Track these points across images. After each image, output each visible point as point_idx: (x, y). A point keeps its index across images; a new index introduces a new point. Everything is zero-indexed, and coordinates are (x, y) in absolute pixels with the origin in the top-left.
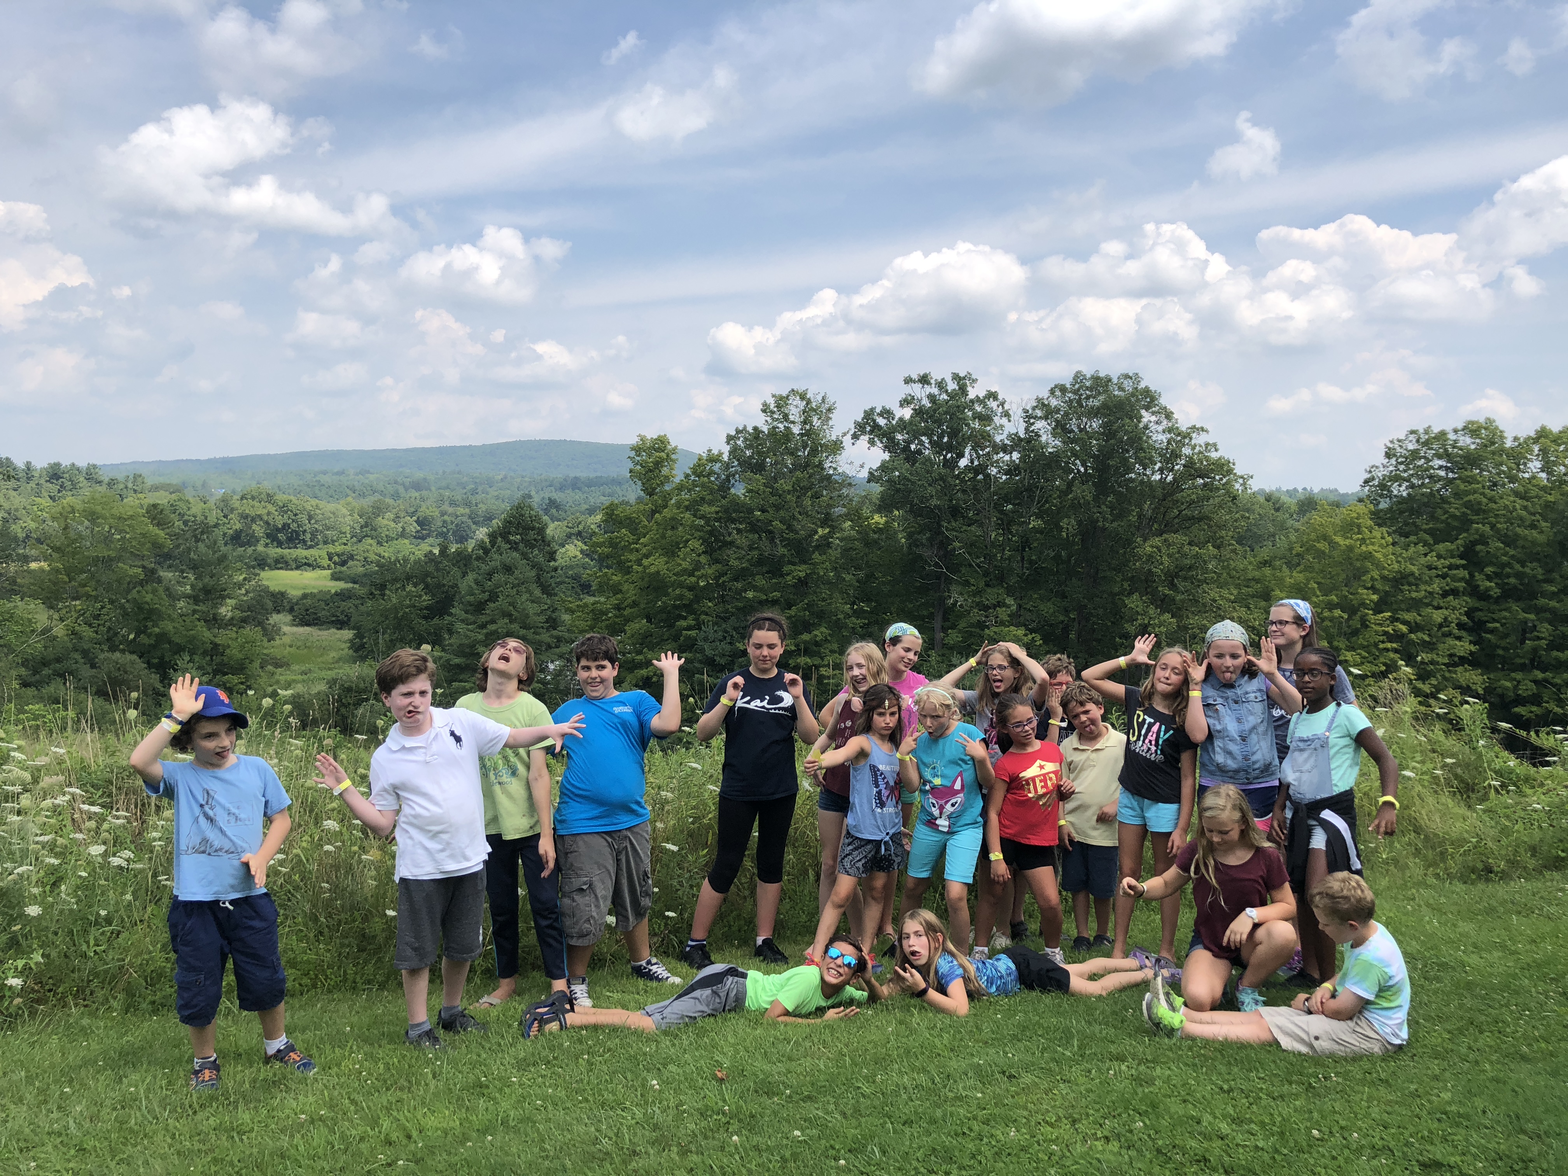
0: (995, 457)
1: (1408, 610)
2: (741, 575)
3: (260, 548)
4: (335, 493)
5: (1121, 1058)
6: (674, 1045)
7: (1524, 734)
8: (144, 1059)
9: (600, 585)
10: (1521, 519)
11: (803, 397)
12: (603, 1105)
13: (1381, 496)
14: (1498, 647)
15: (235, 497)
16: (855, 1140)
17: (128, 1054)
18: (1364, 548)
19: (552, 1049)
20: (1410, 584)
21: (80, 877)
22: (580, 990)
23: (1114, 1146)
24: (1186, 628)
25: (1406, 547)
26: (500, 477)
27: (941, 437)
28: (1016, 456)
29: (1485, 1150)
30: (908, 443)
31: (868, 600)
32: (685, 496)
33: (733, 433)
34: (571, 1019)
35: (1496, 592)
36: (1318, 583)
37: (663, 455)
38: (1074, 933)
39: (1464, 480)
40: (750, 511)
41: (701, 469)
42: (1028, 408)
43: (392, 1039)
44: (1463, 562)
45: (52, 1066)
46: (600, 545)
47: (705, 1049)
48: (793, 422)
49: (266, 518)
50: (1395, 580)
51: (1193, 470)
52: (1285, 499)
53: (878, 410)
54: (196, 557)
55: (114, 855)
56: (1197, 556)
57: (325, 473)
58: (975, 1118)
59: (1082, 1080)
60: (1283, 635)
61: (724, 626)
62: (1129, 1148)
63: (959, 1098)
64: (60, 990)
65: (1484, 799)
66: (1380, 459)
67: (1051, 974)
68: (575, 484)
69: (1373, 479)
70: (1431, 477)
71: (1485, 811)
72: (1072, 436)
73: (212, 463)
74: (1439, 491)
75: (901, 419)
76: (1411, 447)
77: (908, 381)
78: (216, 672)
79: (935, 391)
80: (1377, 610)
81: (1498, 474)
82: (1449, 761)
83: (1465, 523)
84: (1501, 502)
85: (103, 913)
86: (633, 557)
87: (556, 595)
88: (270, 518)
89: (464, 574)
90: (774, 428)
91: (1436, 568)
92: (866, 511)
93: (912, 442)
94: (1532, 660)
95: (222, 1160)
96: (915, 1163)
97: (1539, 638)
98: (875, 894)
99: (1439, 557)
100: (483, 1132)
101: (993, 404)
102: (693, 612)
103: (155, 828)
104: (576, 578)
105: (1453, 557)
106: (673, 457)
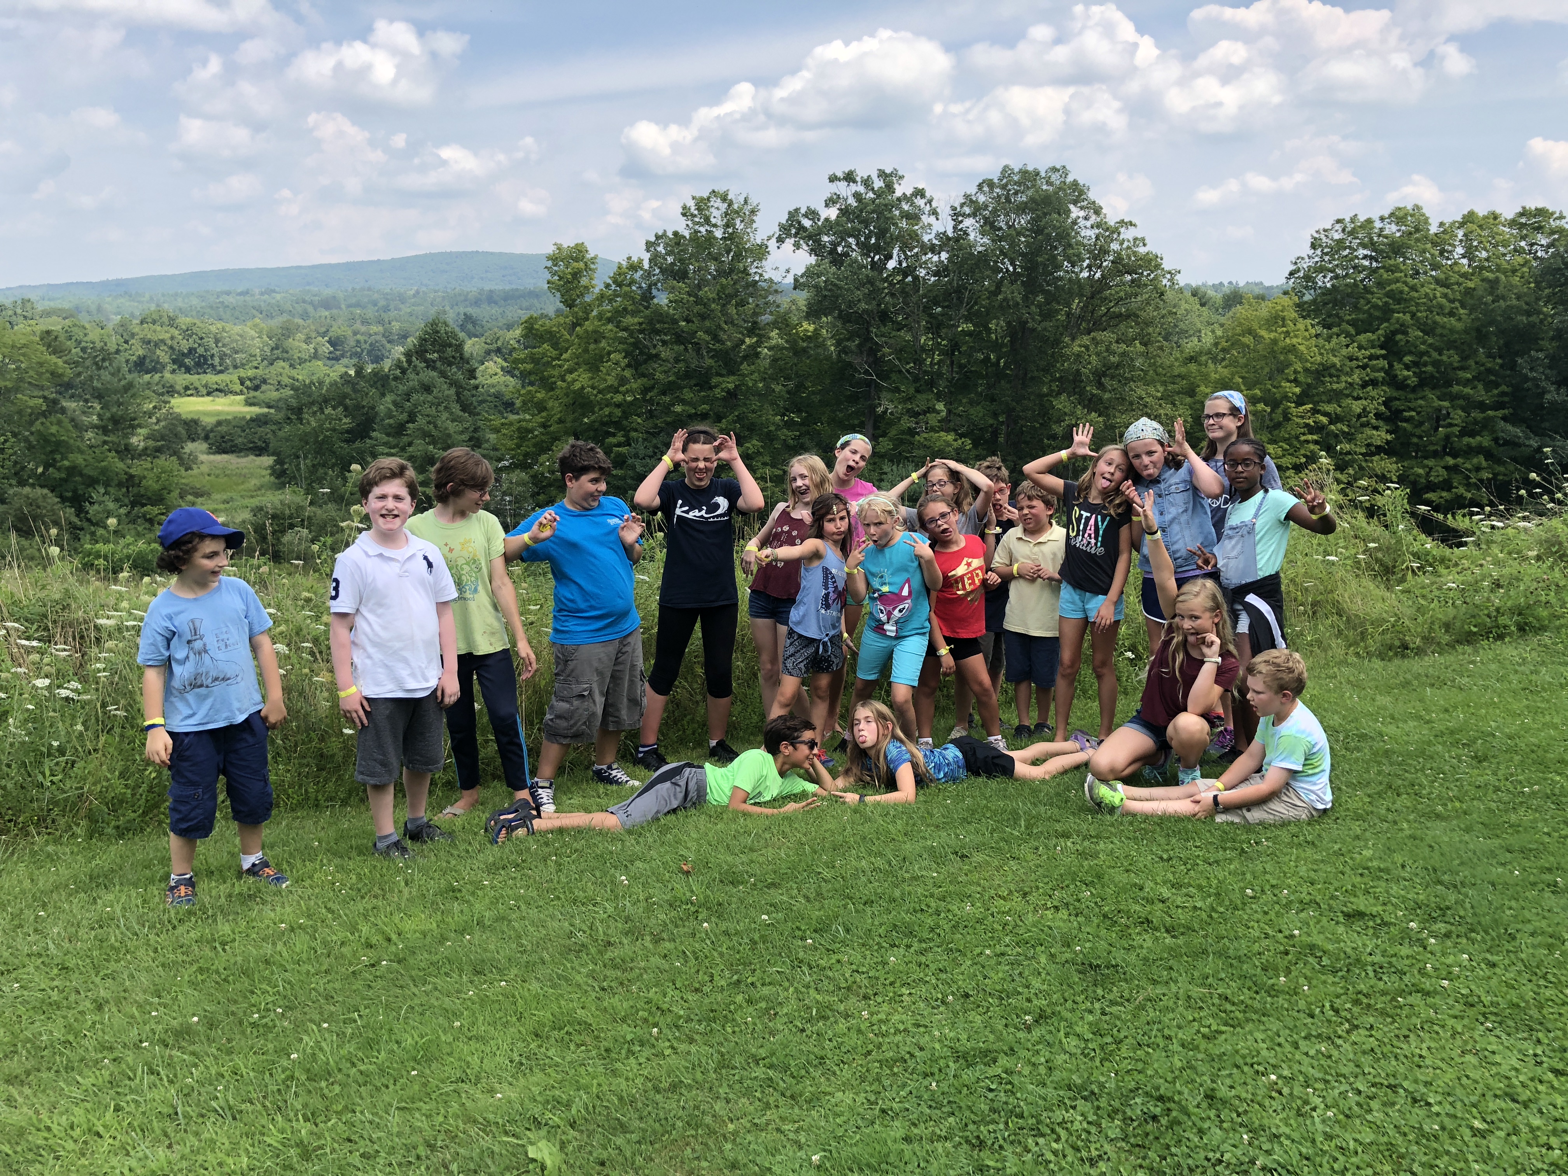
0: (924, 258)
1: (1329, 402)
2: (669, 388)
3: (167, 375)
4: (240, 314)
5: (1066, 835)
6: (638, 843)
7: (1441, 517)
8: (116, 880)
9: (524, 403)
10: (1441, 307)
11: (724, 199)
12: (575, 901)
13: (1306, 287)
14: (1414, 435)
15: (134, 321)
16: (820, 920)
17: (99, 877)
18: (1288, 340)
19: (519, 852)
20: (1331, 376)
21: (28, 710)
23: (1063, 914)
24: (1112, 427)
25: (1329, 339)
26: (412, 293)
27: (868, 238)
28: (944, 256)
29: (1404, 900)
30: (835, 245)
31: (799, 411)
32: (607, 309)
33: (653, 239)
35: (1413, 381)
36: (1243, 378)
37: (581, 265)
38: (1016, 722)
39: (1388, 269)
40: (675, 322)
41: (621, 279)
42: (957, 205)
43: (361, 851)
44: (1383, 352)
45: (23, 892)
46: (523, 361)
47: (670, 845)
48: (715, 226)
49: (169, 342)
50: (1317, 371)
51: (1121, 266)
52: (1211, 293)
53: (803, 211)
54: (99, 385)
55: (58, 687)
56: (1124, 354)
57: (228, 293)
58: (932, 896)
59: (1030, 857)
60: (1221, 428)
61: (655, 441)
62: (1077, 915)
63: (915, 878)
64: (21, 819)
65: (1402, 580)
66: (1307, 251)
67: (996, 761)
68: (491, 298)
69: (1298, 270)
70: (1354, 267)
71: (1403, 592)
72: (1000, 233)
74: (1362, 281)
75: (827, 220)
76: (1337, 236)
77: (833, 179)
78: (133, 504)
79: (861, 189)
80: (1299, 404)
81: (1422, 262)
82: (1372, 545)
83: (1386, 313)
84: (1423, 291)
85: (55, 744)
86: (556, 373)
87: (478, 414)
88: (175, 343)
89: (383, 395)
90: (695, 232)
91: (1357, 359)
92: (794, 320)
93: (839, 244)
94: (1445, 447)
95: (208, 969)
96: (877, 939)
97: (1451, 425)
98: (822, 694)
99: (1360, 347)
100: (461, 932)
101: (920, 202)
102: (623, 429)
103: (98, 660)
104: (498, 396)
105: (1373, 347)
106: (593, 266)
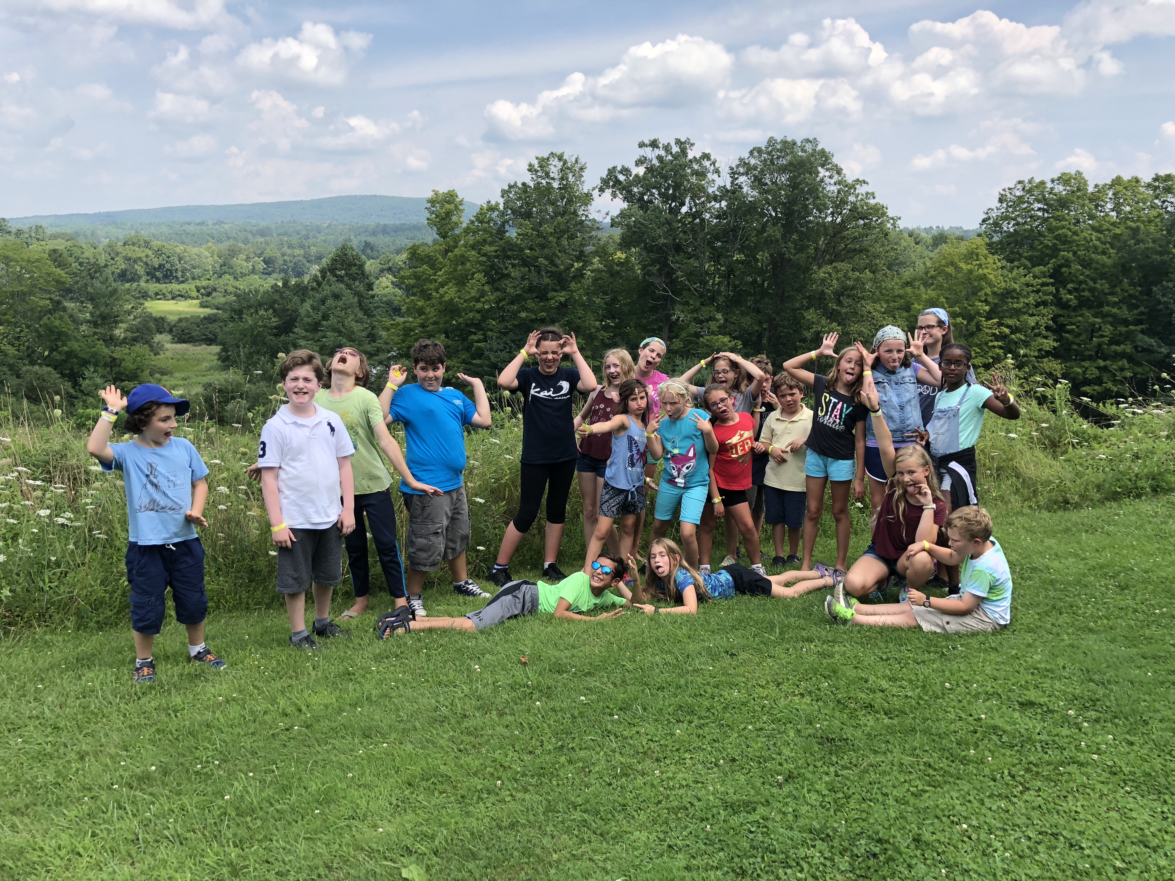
0: (709, 205)
1: (1011, 317)
2: (516, 300)
3: (143, 284)
4: (198, 239)
5: (810, 640)
6: (488, 640)
7: (1095, 405)
8: (96, 662)
9: (408, 308)
10: (1096, 248)
11: (560, 158)
12: (440, 684)
13: (995, 232)
14: (1074, 343)
15: (119, 244)
16: (624, 701)
17: (83, 659)
18: (980, 271)
19: (399, 646)
20: (1013, 298)
21: (33, 533)
22: (417, 604)
23: (807, 699)
24: (848, 334)
25: (1011, 270)
26: (326, 225)
27: (667, 189)
28: (724, 204)
29: (1065, 693)
30: (642, 194)
31: (613, 318)
32: (471, 239)
33: (507, 188)
34: (412, 624)
35: (1074, 303)
36: (946, 298)
37: (452, 207)
38: (773, 554)
39: (1056, 218)
40: (522, 250)
41: (482, 217)
42: (734, 166)
43: (280, 643)
44: (1052, 280)
45: (26, 669)
46: (408, 278)
47: (512, 643)
48: (553, 179)
49: (145, 259)
50: (1002, 294)
51: (856, 213)
52: (923, 235)
53: (619, 169)
54: (92, 291)
55: (56, 516)
56: (858, 279)
57: (189, 224)
58: (708, 684)
59: (783, 656)
60: (931, 336)
61: (505, 339)
62: (817, 701)
63: (696, 671)
64: (26, 615)
65: (1065, 452)
66: (995, 204)
67: (758, 583)
68: (385, 230)
69: (989, 218)
70: (1031, 217)
71: (1065, 461)
72: (766, 188)
73: (97, 216)
74: (1037, 227)
75: (636, 175)
76: (1018, 193)
77: (642, 145)
79: (663, 153)
80: (988, 318)
81: (1082, 213)
82: (1043, 425)
83: (1055, 251)
84: (1082, 235)
85: (53, 559)
86: (432, 286)
87: (374, 316)
88: (149, 260)
89: (303, 301)
90: (538, 183)
91: (1032, 286)
92: (611, 250)
93: (645, 194)
94: (1097, 353)
95: (164, 730)
96: (667, 716)
97: (1102, 336)
99: (1035, 277)
100: (354, 705)
101: (706, 163)
102: (482, 329)
103: (87, 496)
104: (389, 303)
105: (1045, 277)
106: (461, 207)
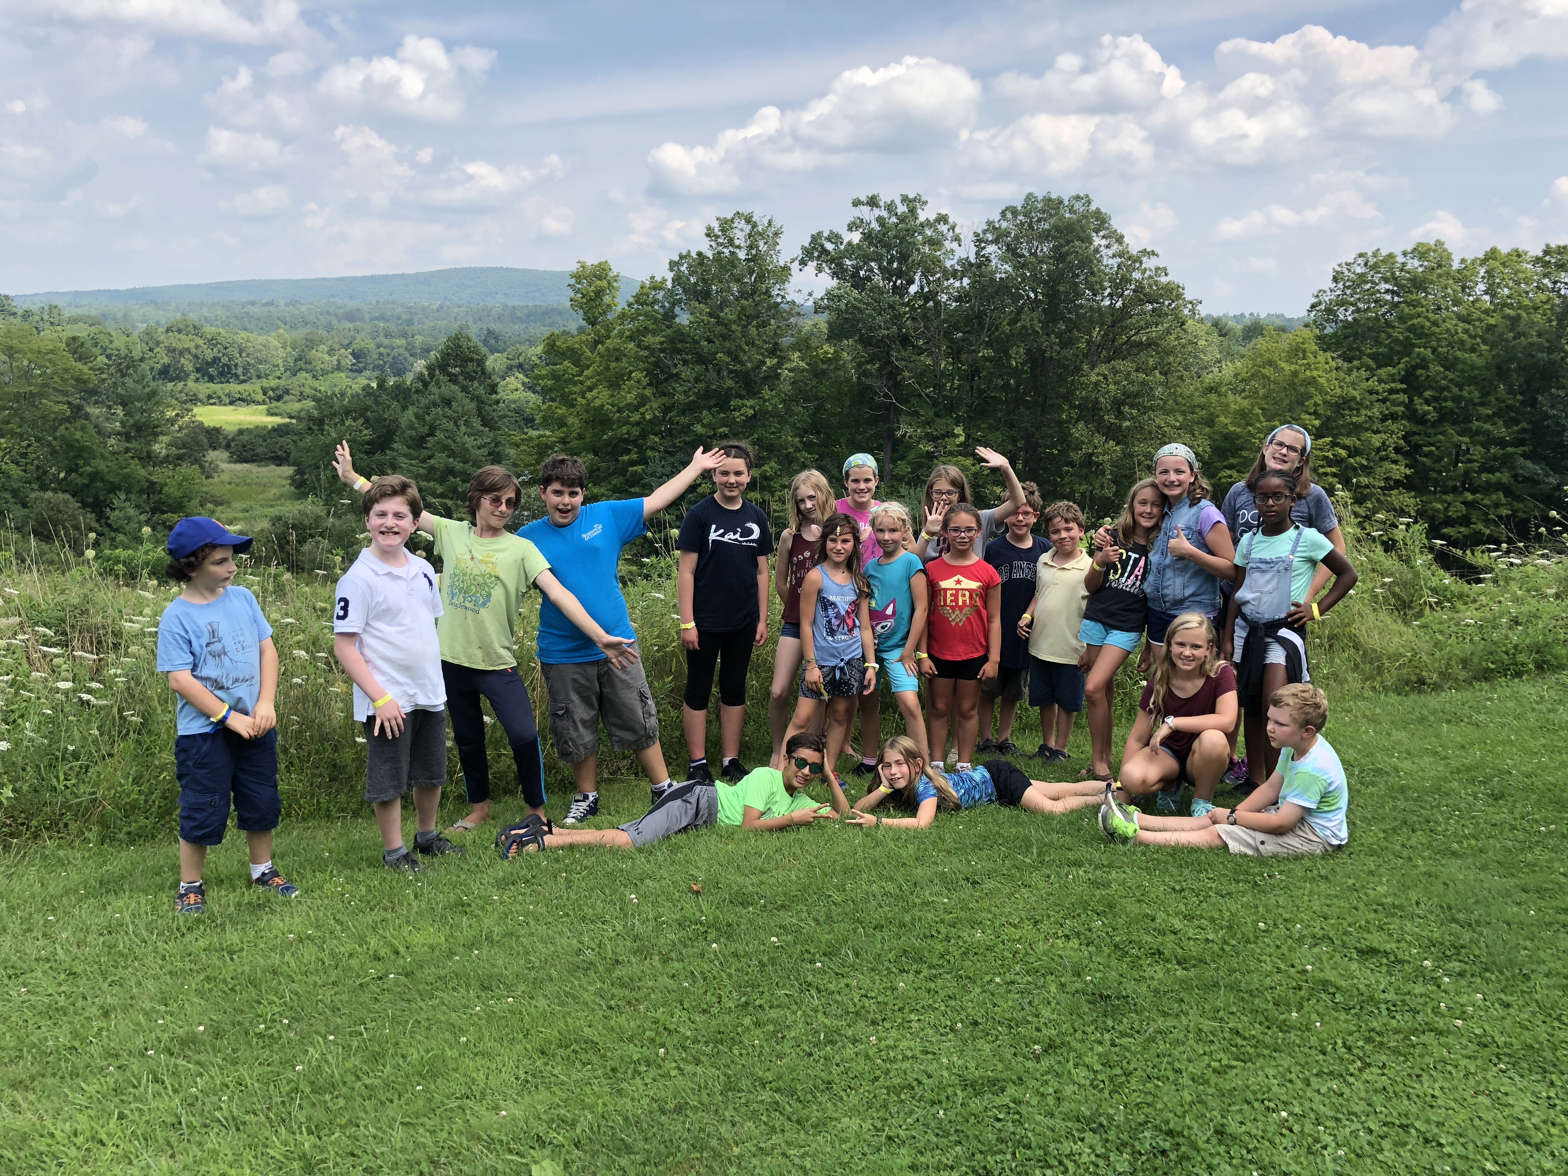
0: (946, 284)
1: (1348, 435)
2: (688, 409)
3: (191, 384)
4: (266, 325)
5: (1078, 864)
6: (648, 861)
7: (1459, 552)
8: (126, 886)
9: (545, 418)
10: (1462, 342)
11: (748, 220)
12: (584, 919)
13: (1328, 320)
14: (1433, 470)
15: (160, 330)
16: (829, 944)
17: (109, 882)
18: (1308, 373)
19: (530, 868)
20: (1351, 409)
21: (44, 714)
23: (1074, 943)
24: (1131, 456)
25: (1349, 372)
26: (435, 307)
27: (890, 262)
28: (966, 281)
29: (1419, 937)
30: (858, 268)
31: (818, 433)
32: (628, 325)
33: (677, 259)
35: (1433, 416)
36: (1263, 409)
37: (604, 283)
39: (1409, 304)
40: (696, 342)
41: (644, 297)
42: (979, 231)
43: (371, 863)
44: (1404, 386)
45: (33, 896)
46: (542, 377)
47: (680, 864)
48: (739, 247)
49: (194, 351)
50: (1337, 405)
51: (1142, 295)
52: (1232, 324)
53: (826, 234)
54: (123, 392)
56: (1143, 383)
57: (253, 304)
58: (942, 921)
59: (1041, 884)
61: (671, 461)
62: (1088, 945)
63: (926, 904)
64: (33, 823)
65: (1420, 615)
66: (1329, 284)
68: (514, 315)
69: (1320, 303)
70: (1376, 301)
71: (1420, 627)
72: (1022, 260)
73: (133, 294)
74: (1384, 315)
75: (850, 244)
76: (1359, 270)
77: (857, 203)
78: (154, 511)
79: (885, 214)
81: (1444, 297)
82: (1387, 580)
83: (1407, 347)
84: (1444, 326)
85: (70, 748)
86: (576, 389)
87: (499, 429)
88: (199, 351)
89: (404, 408)
90: (719, 253)
91: (1377, 393)
92: (815, 342)
93: (861, 268)
94: (1464, 483)
95: (216, 978)
96: (886, 964)
97: (1471, 461)
99: (1380, 381)
100: (470, 947)
101: (943, 228)
102: (638, 447)
103: (115, 665)
104: (519, 411)
105: (1394, 381)
106: (615, 284)
